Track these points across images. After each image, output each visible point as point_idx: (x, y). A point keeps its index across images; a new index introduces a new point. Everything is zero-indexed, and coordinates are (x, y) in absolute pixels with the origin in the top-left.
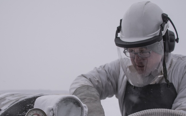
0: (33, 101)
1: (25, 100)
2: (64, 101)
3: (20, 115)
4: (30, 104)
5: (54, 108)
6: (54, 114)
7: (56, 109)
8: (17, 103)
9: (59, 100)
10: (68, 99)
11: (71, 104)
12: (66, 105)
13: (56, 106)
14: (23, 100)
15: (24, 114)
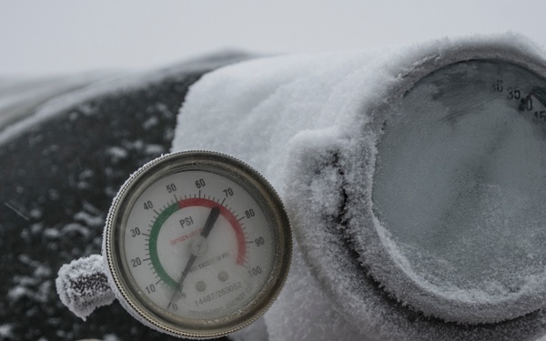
0: (158, 114)
1: (87, 110)
2: (431, 89)
3: (53, 232)
4: (133, 139)
5: (349, 146)
6: (345, 195)
7: (364, 149)
8: (25, 136)
9: (393, 79)
10: (471, 70)
11: (498, 109)
12: (451, 119)
13: (366, 128)
14: (74, 109)
15: (83, 223)
